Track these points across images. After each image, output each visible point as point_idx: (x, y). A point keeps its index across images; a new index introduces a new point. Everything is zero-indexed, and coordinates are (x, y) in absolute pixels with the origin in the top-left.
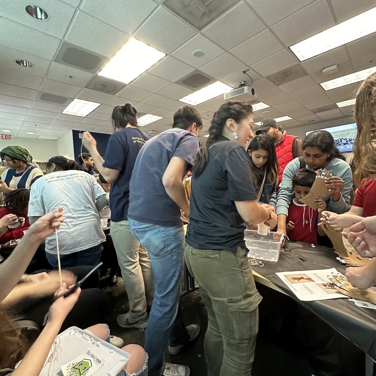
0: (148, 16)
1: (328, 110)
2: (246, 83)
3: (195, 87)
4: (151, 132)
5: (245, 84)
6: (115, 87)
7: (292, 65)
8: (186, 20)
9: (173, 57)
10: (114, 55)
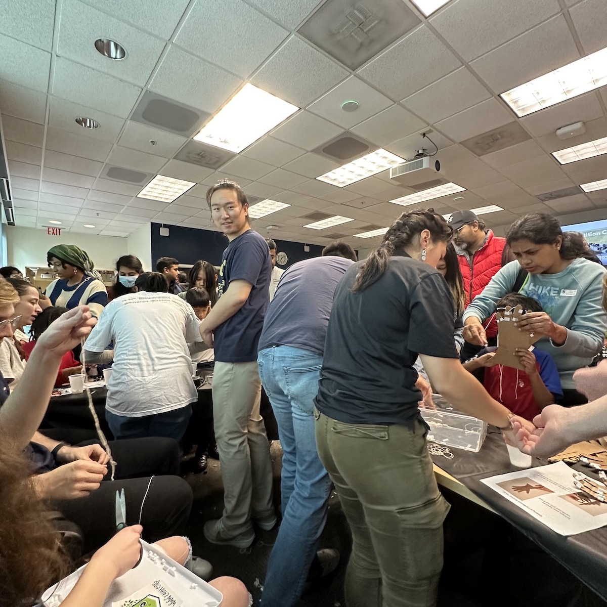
0: (274, 51)
1: (566, 195)
2: (427, 151)
3: (343, 159)
4: (271, 227)
5: (425, 153)
6: (219, 158)
7: (505, 123)
8: (332, 55)
9: (311, 112)
10: (220, 109)
